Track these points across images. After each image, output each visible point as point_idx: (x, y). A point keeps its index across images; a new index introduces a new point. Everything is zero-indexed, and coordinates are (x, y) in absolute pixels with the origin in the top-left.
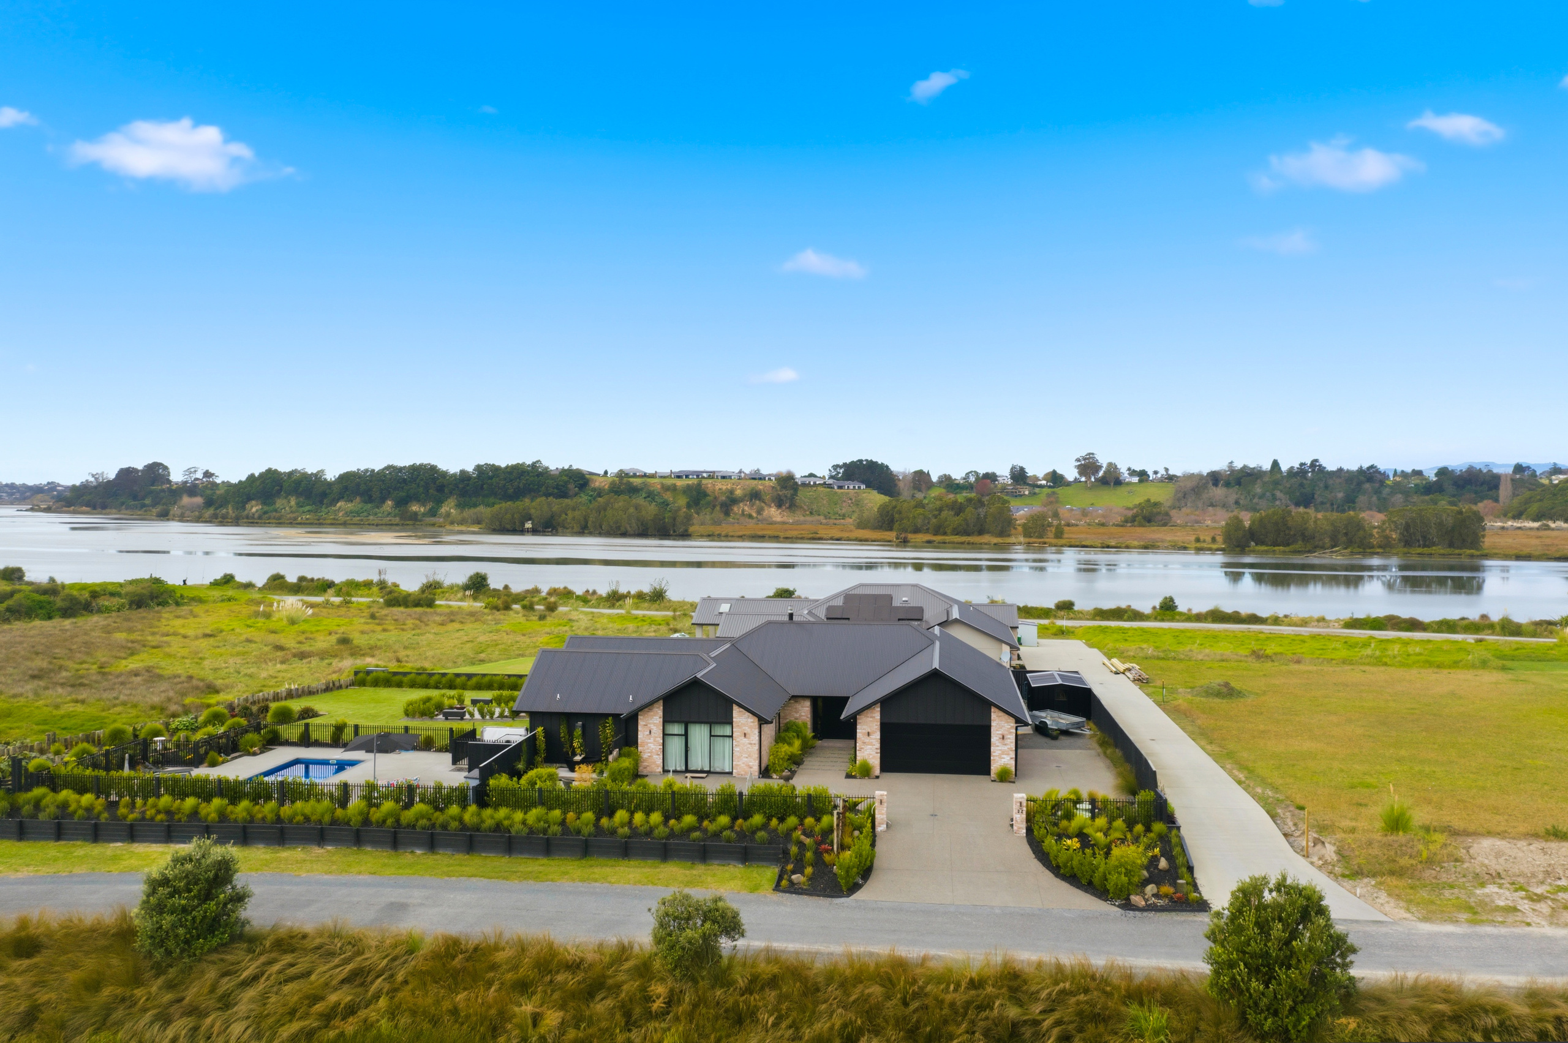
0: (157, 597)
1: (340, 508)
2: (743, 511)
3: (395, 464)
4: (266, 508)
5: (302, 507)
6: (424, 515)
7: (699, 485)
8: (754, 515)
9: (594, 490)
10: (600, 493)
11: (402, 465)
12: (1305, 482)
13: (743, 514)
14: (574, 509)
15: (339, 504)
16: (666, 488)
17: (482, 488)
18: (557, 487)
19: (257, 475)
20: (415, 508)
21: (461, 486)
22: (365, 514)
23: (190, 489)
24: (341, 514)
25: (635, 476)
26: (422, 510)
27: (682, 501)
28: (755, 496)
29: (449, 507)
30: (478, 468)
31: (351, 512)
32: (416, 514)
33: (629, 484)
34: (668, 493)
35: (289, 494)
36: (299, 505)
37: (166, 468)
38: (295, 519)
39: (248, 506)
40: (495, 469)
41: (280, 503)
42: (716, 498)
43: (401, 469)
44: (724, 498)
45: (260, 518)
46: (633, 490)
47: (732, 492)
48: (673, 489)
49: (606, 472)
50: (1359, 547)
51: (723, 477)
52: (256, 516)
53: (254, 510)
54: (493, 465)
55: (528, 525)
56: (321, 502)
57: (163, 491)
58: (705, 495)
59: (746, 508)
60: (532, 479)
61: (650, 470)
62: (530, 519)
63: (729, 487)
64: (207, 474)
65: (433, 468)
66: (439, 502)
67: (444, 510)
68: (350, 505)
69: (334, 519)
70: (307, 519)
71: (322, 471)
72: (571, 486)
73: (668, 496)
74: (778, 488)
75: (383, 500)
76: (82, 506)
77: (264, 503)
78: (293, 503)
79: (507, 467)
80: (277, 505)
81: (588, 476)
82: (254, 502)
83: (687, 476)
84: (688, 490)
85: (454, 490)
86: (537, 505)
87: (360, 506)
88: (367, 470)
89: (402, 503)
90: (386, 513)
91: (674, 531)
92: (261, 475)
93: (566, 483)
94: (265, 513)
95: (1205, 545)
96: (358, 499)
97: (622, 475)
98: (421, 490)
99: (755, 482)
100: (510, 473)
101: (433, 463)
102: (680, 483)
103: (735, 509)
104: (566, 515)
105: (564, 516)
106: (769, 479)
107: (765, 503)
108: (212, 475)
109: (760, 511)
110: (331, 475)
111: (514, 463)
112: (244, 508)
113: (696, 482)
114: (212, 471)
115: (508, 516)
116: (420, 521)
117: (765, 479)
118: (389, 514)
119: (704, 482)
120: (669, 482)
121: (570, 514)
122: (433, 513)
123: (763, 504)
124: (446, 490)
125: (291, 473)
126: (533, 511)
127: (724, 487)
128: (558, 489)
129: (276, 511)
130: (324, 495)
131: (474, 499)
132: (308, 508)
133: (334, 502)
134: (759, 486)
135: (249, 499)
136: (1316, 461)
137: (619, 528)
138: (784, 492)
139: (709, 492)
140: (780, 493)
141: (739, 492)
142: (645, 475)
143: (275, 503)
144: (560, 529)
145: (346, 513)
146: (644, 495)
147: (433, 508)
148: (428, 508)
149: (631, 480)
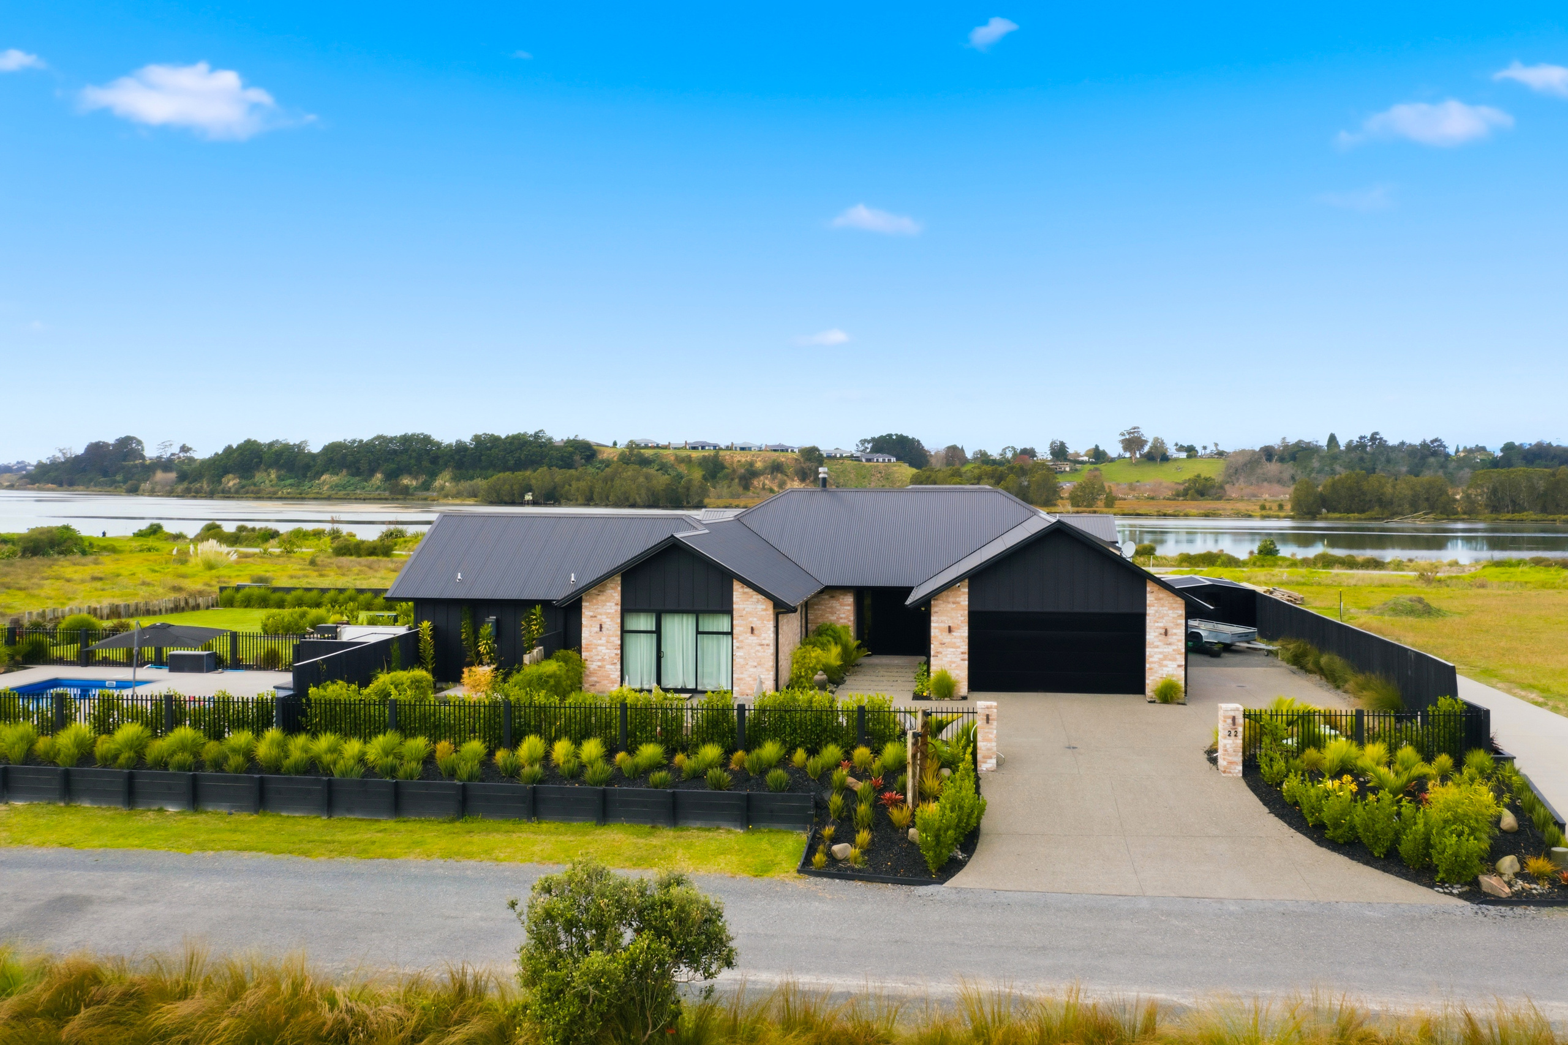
0: (59, 545)
1: (324, 481)
2: (764, 485)
3: (385, 434)
4: (244, 482)
5: (283, 480)
6: (416, 489)
7: (716, 456)
8: (776, 489)
9: (602, 462)
10: (607, 463)
11: (393, 435)
12: (1365, 456)
13: (764, 488)
14: (578, 479)
15: (324, 477)
16: (681, 460)
17: (480, 460)
18: (562, 458)
19: (234, 447)
20: (406, 481)
21: (457, 457)
22: (352, 488)
23: (166, 465)
24: (325, 488)
25: (646, 447)
26: (414, 483)
27: (697, 474)
28: (776, 468)
29: (444, 480)
30: (477, 438)
31: (337, 486)
32: (407, 487)
33: (640, 456)
34: (682, 465)
35: (270, 466)
36: (280, 478)
37: (139, 443)
38: (275, 493)
39: (223, 480)
40: (495, 440)
41: (259, 476)
42: (734, 471)
43: (392, 440)
44: (743, 471)
45: (237, 492)
46: (645, 462)
47: (751, 464)
48: (688, 461)
49: (615, 444)
50: (1441, 513)
51: (742, 449)
52: (233, 490)
53: (231, 484)
54: (492, 435)
55: (529, 497)
56: (305, 476)
57: (135, 466)
58: (723, 467)
59: (767, 482)
60: (535, 449)
61: (663, 442)
62: (530, 491)
63: (748, 459)
64: (184, 449)
65: (427, 439)
66: (433, 475)
67: (438, 483)
68: (335, 479)
69: (318, 493)
70: (289, 493)
71: (305, 442)
72: (577, 458)
73: (682, 469)
74: (802, 460)
75: (372, 472)
76: (48, 483)
77: (241, 477)
78: (273, 476)
79: (507, 437)
80: (256, 479)
81: (595, 447)
82: (231, 476)
83: (703, 448)
84: (704, 462)
85: (449, 461)
86: (539, 476)
87: (346, 479)
88: (354, 441)
89: (392, 476)
90: (375, 486)
91: (688, 503)
92: (239, 447)
93: (571, 454)
94: (243, 487)
95: (1271, 513)
96: (345, 472)
97: (632, 446)
98: (413, 461)
99: (777, 454)
100: (511, 443)
101: (426, 432)
102: (695, 455)
103: (755, 482)
104: (570, 485)
105: (567, 486)
106: (792, 451)
107: (787, 476)
108: (189, 449)
109: (782, 485)
110: (315, 447)
111: (515, 432)
112: (220, 482)
113: (712, 453)
114: (189, 445)
115: (507, 487)
116: (412, 495)
117: (787, 451)
118: (378, 488)
119: (721, 453)
120: (684, 453)
121: (574, 484)
122: (426, 487)
123: (785, 478)
124: (441, 462)
125: (271, 445)
126: (533, 482)
127: (743, 460)
128: (562, 461)
129: (255, 485)
130: (307, 467)
131: (471, 472)
132: (289, 482)
133: (318, 475)
134: (782, 458)
135: (226, 471)
136: (1377, 433)
137: (627, 499)
138: (808, 464)
139: (727, 464)
140: (803, 465)
141: (759, 465)
142: (658, 447)
143: (254, 476)
144: (563, 501)
145: (331, 487)
146: (656, 467)
147: (426, 481)
148: (421, 480)
149: (642, 451)
